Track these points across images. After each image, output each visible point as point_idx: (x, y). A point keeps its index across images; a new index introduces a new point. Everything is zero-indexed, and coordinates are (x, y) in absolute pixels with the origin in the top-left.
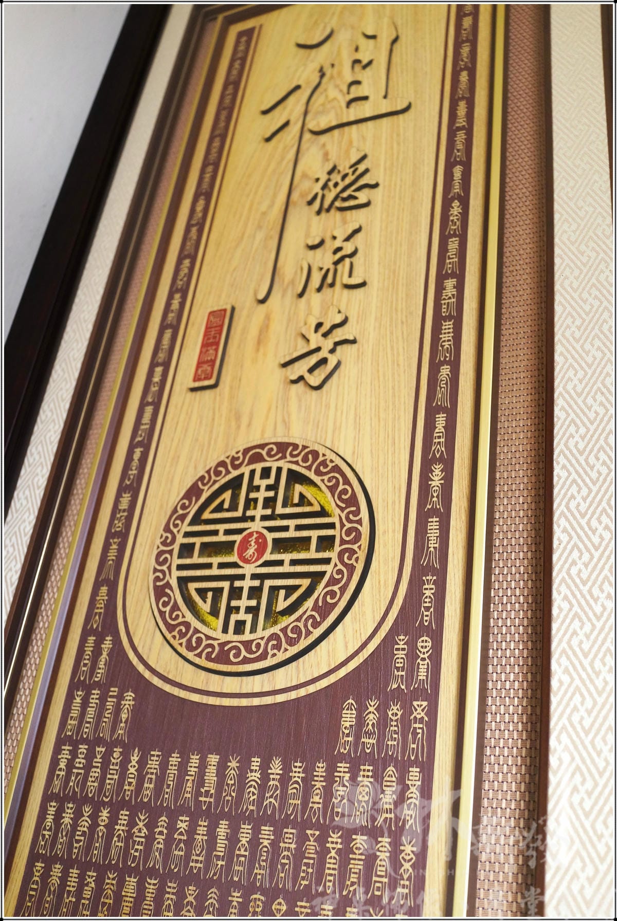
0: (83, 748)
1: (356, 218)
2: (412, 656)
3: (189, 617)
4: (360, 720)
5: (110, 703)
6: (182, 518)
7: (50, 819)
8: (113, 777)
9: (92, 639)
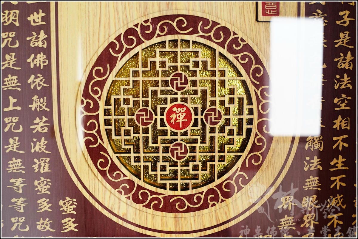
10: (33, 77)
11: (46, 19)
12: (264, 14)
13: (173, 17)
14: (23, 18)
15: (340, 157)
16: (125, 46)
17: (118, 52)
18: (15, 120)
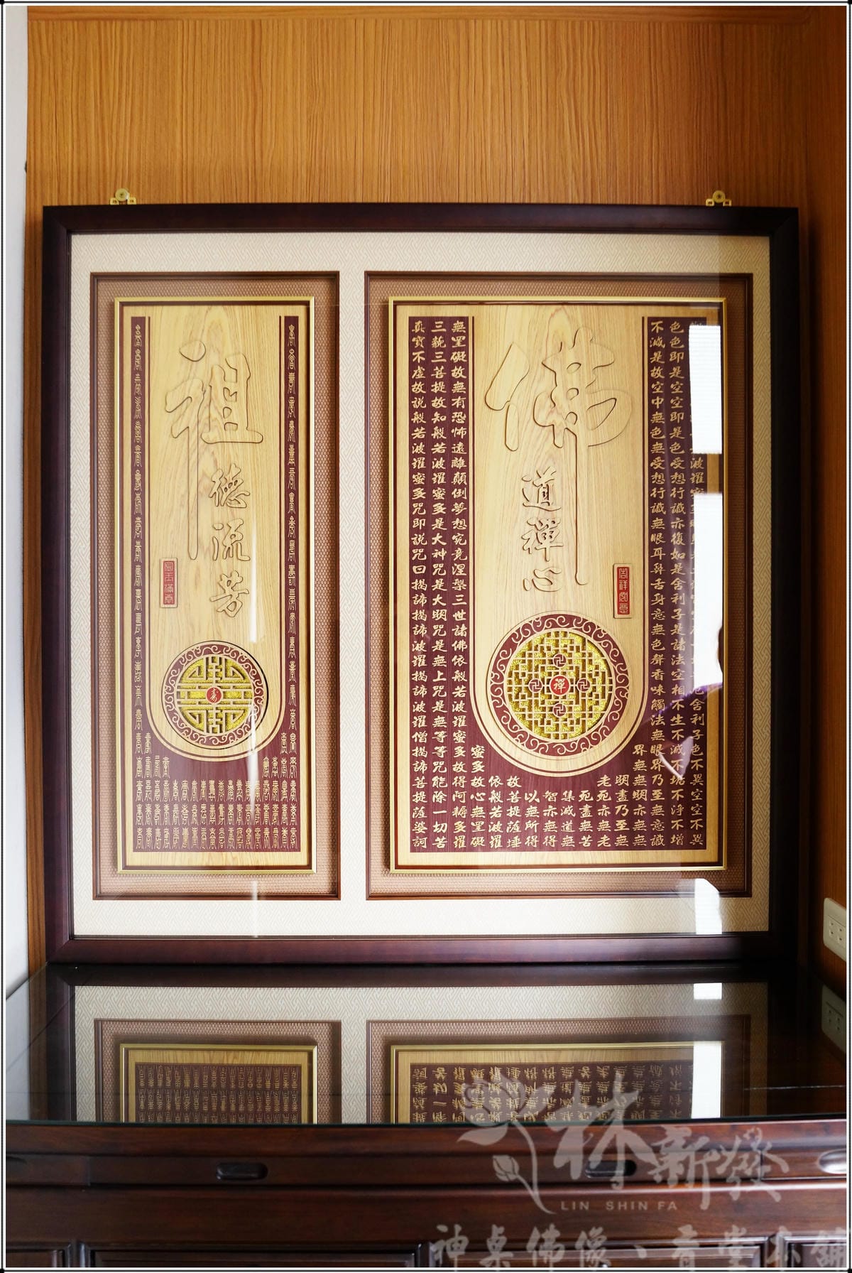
0: (148, 782)
1: (240, 513)
2: (289, 741)
3: (189, 726)
4: (271, 765)
5: (157, 762)
6: (175, 678)
7: (139, 811)
8: (166, 793)
9: (139, 734)
10: (456, 657)
11: (467, 616)
12: (619, 613)
13: (555, 616)
14: (450, 615)
15: (678, 715)
16: (523, 636)
17: (517, 640)
18: (442, 688)
